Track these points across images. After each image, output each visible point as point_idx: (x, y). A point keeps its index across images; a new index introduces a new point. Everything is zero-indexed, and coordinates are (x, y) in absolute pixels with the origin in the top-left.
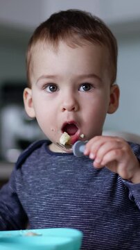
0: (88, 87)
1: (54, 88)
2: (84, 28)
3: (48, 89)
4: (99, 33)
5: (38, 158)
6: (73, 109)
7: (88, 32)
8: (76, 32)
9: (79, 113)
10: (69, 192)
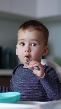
0: (35, 45)
1: (24, 44)
2: (35, 26)
3: (21, 44)
4: (40, 28)
5: (19, 70)
6: (29, 51)
7: (36, 27)
8: (32, 27)
9: (30, 53)
10: (25, 81)
